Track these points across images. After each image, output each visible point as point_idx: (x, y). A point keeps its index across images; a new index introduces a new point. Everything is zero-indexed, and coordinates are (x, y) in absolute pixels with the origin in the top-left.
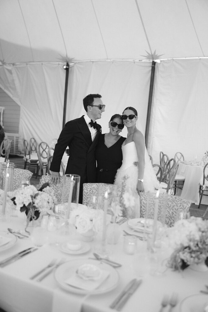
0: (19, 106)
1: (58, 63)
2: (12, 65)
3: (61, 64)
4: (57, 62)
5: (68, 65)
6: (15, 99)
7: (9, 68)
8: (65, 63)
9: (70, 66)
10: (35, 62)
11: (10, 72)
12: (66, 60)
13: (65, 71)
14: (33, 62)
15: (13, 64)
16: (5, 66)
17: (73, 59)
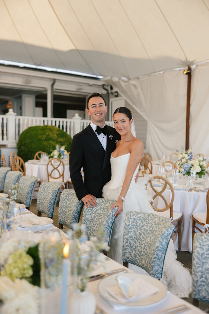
0: (145, 121)
1: (178, 69)
2: (136, 79)
3: (182, 70)
4: (178, 67)
5: (190, 69)
6: (141, 114)
7: (134, 82)
8: (187, 68)
9: (192, 70)
10: (157, 72)
11: (135, 86)
12: (187, 64)
13: (187, 76)
14: (155, 72)
15: (138, 78)
16: (131, 82)
17: (193, 61)
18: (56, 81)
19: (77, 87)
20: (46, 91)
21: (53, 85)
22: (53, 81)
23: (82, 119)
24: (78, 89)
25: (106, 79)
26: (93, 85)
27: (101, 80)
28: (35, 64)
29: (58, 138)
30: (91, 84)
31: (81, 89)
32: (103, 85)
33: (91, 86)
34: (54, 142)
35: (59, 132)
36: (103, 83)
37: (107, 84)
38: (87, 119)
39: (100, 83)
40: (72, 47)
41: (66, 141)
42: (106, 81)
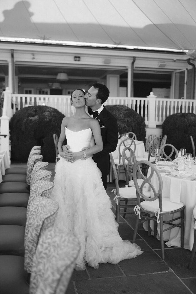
18: (136, 58)
19: (160, 64)
20: (127, 69)
21: (133, 63)
22: (133, 58)
23: (156, 98)
24: (161, 66)
25: (191, 53)
26: (177, 60)
27: (187, 54)
28: (115, 43)
29: (125, 117)
30: (175, 60)
31: (165, 65)
32: (189, 59)
33: (175, 61)
34: (120, 122)
35: (127, 111)
36: (189, 57)
37: (192, 58)
38: (172, 98)
39: (185, 58)
40: (148, 22)
41: (134, 121)
42: (191, 55)
